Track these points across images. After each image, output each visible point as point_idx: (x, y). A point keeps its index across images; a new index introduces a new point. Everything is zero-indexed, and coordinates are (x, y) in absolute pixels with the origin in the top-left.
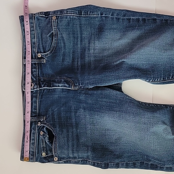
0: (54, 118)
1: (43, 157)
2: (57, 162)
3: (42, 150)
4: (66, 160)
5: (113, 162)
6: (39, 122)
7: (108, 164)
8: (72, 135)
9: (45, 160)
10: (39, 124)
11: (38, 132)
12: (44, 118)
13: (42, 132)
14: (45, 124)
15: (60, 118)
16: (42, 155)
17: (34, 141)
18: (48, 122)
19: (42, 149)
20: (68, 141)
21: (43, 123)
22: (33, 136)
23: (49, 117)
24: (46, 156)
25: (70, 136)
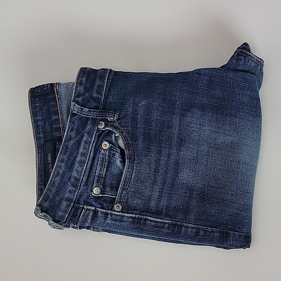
0: (137, 119)
1: (93, 194)
2: (118, 213)
3: (95, 181)
4: (137, 216)
5: (239, 232)
6: (103, 123)
7: (227, 235)
8: (167, 161)
9: (96, 202)
10: (101, 126)
11: (97, 142)
12: (114, 116)
13: (106, 143)
14: (116, 128)
15: (148, 122)
16: (92, 191)
17: (83, 158)
18: (122, 127)
19: (96, 178)
20: (156, 171)
21: (112, 126)
22: (85, 148)
23: (126, 115)
24: (100, 195)
25: (162, 162)
